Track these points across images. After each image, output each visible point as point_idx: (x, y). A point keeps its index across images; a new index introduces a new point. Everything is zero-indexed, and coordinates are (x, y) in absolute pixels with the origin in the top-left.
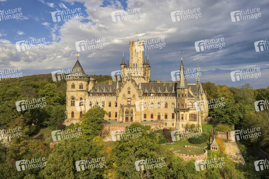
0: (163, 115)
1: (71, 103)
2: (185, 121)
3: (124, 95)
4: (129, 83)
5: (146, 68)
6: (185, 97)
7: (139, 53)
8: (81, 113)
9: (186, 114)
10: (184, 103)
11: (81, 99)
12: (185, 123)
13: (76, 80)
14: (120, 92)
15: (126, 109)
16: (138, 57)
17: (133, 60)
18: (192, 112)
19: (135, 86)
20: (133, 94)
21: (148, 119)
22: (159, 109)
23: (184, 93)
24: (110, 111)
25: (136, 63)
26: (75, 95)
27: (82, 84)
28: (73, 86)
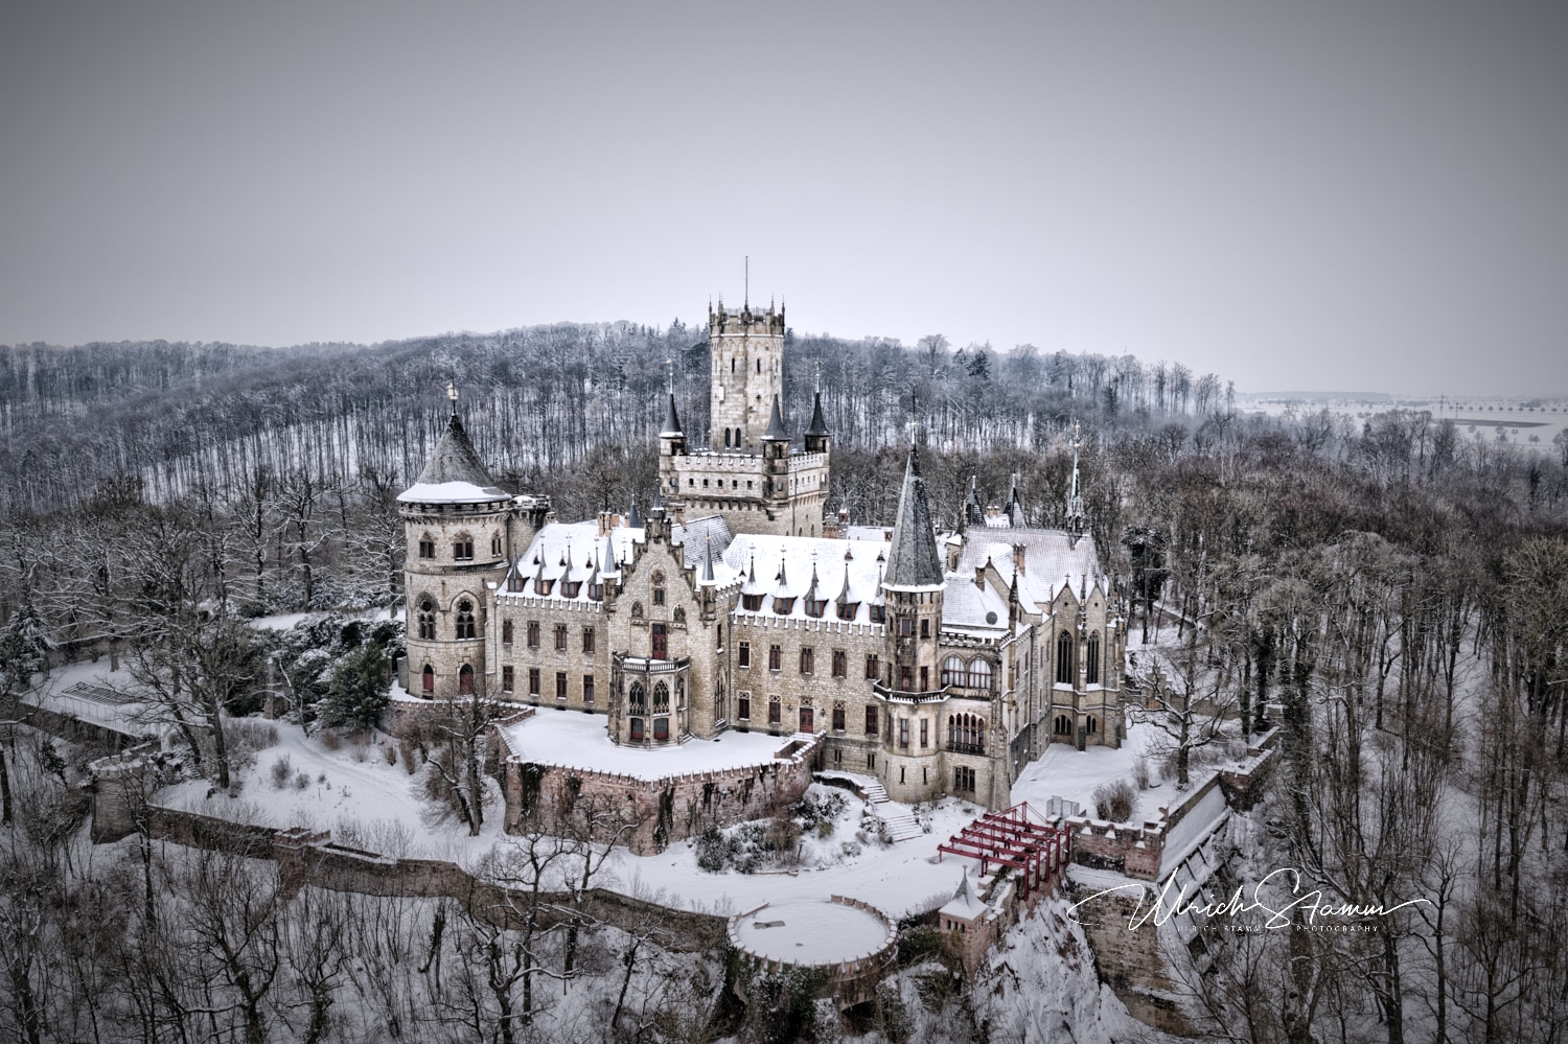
0: (823, 714)
2: (917, 753)
3: (636, 608)
4: (659, 554)
5: (771, 460)
6: (918, 636)
7: (750, 377)
8: (466, 670)
9: (924, 717)
10: (914, 663)
11: (465, 606)
12: (916, 764)
13: (438, 520)
14: (619, 591)
15: (632, 682)
16: (745, 396)
17: (723, 408)
18: (962, 707)
19: (682, 568)
20: (676, 606)
21: (758, 726)
22: (807, 678)
23: (916, 616)
24: (589, 671)
25: (739, 426)
26: (435, 588)
27: (464, 535)
28: (427, 547)
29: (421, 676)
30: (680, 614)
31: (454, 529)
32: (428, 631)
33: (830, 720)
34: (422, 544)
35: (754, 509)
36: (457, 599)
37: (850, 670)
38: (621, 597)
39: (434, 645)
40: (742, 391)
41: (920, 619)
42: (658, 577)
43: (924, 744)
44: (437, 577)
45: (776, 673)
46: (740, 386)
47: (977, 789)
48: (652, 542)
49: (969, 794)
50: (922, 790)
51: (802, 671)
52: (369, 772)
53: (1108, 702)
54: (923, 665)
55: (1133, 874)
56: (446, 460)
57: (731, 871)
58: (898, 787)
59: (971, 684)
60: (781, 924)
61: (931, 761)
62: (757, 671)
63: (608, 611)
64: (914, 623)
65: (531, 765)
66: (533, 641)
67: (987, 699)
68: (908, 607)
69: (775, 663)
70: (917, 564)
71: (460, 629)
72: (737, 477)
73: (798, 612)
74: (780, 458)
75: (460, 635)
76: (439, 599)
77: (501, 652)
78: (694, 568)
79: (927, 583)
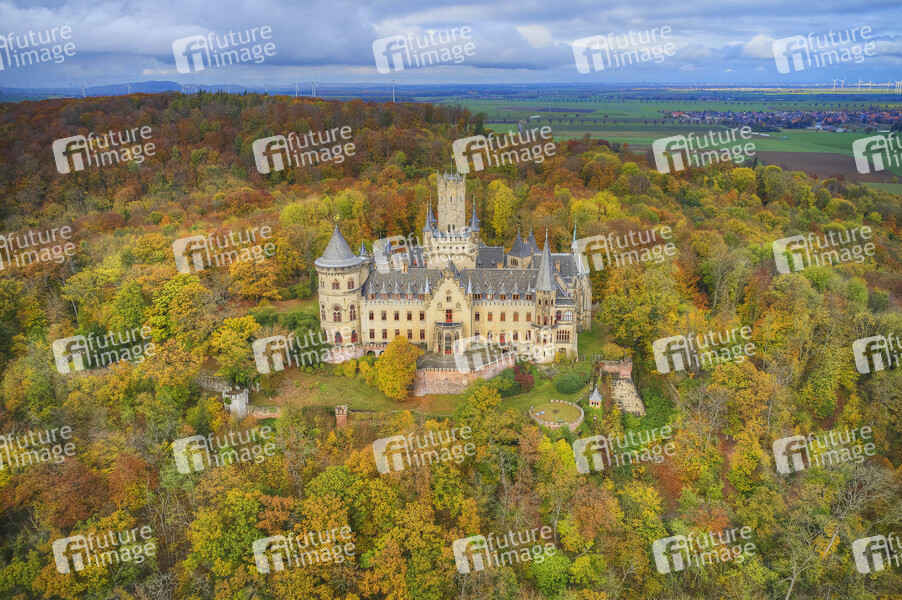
1: (333, 317)
3: (439, 304)
4: (449, 283)
6: (551, 306)
7: (458, 203)
10: (549, 315)
11: (352, 307)
16: (456, 211)
17: (447, 217)
18: (562, 327)
20: (457, 302)
22: (503, 323)
24: (410, 328)
25: (454, 224)
26: (341, 301)
27: (351, 278)
28: (336, 285)
31: (347, 277)
32: (337, 318)
34: (333, 284)
36: (349, 305)
37: (520, 318)
39: (341, 324)
42: (449, 292)
44: (341, 297)
45: (490, 322)
48: (446, 279)
51: (501, 321)
55: (623, 376)
62: (483, 322)
63: (428, 306)
64: (549, 301)
66: (384, 318)
67: (571, 324)
68: (547, 296)
69: (490, 318)
71: (351, 316)
75: (351, 319)
76: (343, 305)
77: (368, 324)
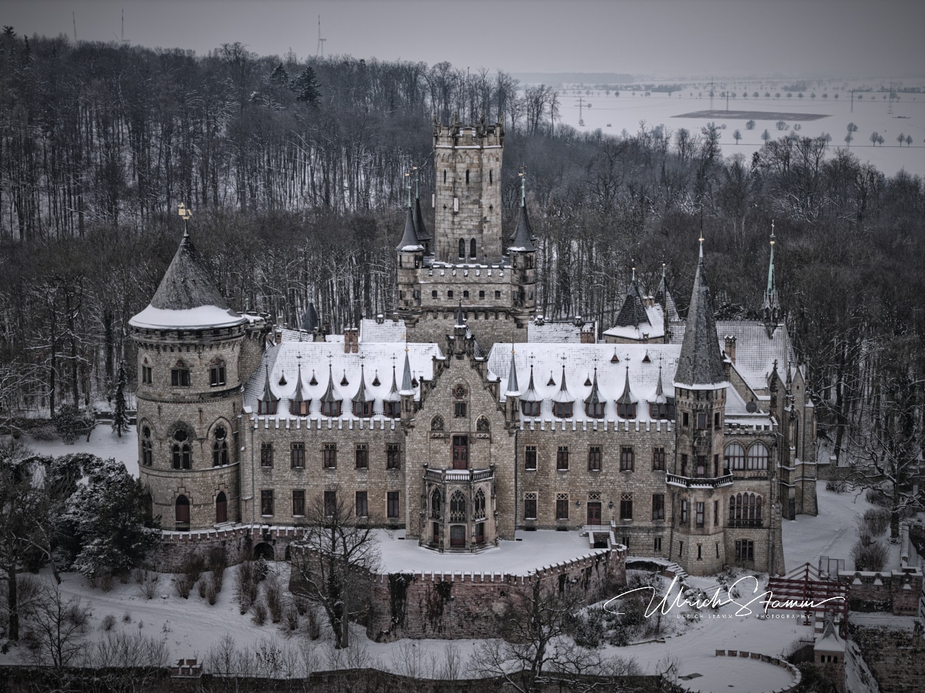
0: (611, 506)
1: (169, 456)
2: (711, 531)
3: (437, 422)
4: (462, 369)
5: (523, 270)
6: (713, 428)
7: (484, 188)
8: (221, 498)
9: (716, 499)
10: (710, 452)
11: (220, 432)
12: (711, 543)
13: (196, 346)
14: (419, 406)
15: (453, 491)
16: (480, 207)
17: (457, 219)
18: (742, 488)
19: (487, 381)
20: (480, 417)
21: (545, 523)
22: (595, 475)
23: (712, 410)
24: (363, 487)
25: (473, 236)
26: (191, 416)
27: (219, 361)
28: (181, 376)
29: (173, 509)
30: (484, 424)
31: (210, 354)
32: (182, 461)
33: (618, 511)
34: (174, 372)
35: (502, 317)
36: (214, 426)
37: (638, 463)
38: (420, 412)
39: (190, 475)
40: (477, 202)
41: (715, 412)
42: (460, 391)
43: (716, 522)
44: (193, 406)
45: (563, 473)
46: (475, 197)
47: (756, 558)
48: (454, 358)
49: (747, 563)
50: (716, 563)
51: (590, 469)
52: (166, 607)
53: (806, 474)
54: (715, 453)
55: (901, 611)
56: (189, 283)
57: (607, 645)
58: (696, 563)
59: (750, 467)
60: (700, 676)
61: (720, 537)
62: (544, 472)
63: (407, 426)
64: (710, 416)
65: (398, 575)
66: (298, 462)
67: (766, 479)
68: (704, 403)
69: (563, 462)
70: (711, 365)
71: (215, 455)
72: (485, 287)
73: (579, 415)
74: (531, 268)
75: (216, 463)
76: (196, 427)
77: (259, 476)
78: (499, 380)
79: (719, 381)
